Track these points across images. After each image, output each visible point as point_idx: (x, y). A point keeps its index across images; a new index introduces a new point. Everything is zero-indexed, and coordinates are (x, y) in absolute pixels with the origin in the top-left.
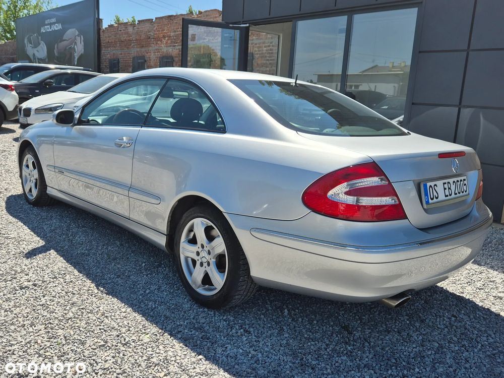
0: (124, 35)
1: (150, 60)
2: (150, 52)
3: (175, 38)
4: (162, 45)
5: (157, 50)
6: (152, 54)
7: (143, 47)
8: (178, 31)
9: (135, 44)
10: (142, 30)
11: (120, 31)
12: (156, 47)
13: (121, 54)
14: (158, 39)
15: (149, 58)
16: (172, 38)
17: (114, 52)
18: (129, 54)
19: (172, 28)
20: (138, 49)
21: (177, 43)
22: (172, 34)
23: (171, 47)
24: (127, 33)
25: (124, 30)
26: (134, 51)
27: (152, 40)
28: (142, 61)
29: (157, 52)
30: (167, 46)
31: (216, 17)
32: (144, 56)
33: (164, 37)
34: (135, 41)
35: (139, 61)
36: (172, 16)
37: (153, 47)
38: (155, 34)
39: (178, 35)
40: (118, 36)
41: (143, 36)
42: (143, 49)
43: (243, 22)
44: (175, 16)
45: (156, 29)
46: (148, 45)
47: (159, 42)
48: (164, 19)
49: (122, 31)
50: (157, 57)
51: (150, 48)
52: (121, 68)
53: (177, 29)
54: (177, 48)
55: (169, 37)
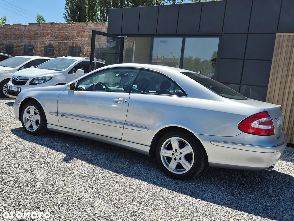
0: (18, 31)
1: (37, 47)
2: (38, 43)
3: (56, 36)
4: (46, 39)
5: (42, 42)
6: (39, 44)
7: (32, 39)
8: (58, 32)
9: (26, 37)
10: (32, 29)
11: (15, 28)
12: (42, 40)
13: (15, 42)
14: (43, 36)
15: (37, 46)
16: (54, 36)
17: (10, 40)
18: (21, 43)
19: (54, 30)
20: (28, 41)
21: (57, 39)
22: (53, 33)
23: (53, 41)
24: (21, 30)
25: (17, 28)
26: (25, 41)
27: (39, 36)
28: (31, 47)
29: (43, 43)
30: (50, 40)
31: (84, 27)
32: (32, 45)
33: (48, 35)
34: (26, 36)
35: (29, 47)
36: (54, 23)
37: (40, 40)
38: (41, 32)
39: (58, 34)
40: (13, 31)
41: (32, 33)
42: (32, 41)
43: (121, 35)
44: (55, 23)
45: (42, 29)
46: (36, 38)
47: (44, 37)
48: (48, 25)
49: (17, 29)
50: (42, 46)
51: (37, 41)
52: (15, 51)
53: (57, 31)
54: (58, 42)
55: (52, 35)
